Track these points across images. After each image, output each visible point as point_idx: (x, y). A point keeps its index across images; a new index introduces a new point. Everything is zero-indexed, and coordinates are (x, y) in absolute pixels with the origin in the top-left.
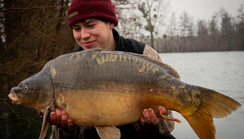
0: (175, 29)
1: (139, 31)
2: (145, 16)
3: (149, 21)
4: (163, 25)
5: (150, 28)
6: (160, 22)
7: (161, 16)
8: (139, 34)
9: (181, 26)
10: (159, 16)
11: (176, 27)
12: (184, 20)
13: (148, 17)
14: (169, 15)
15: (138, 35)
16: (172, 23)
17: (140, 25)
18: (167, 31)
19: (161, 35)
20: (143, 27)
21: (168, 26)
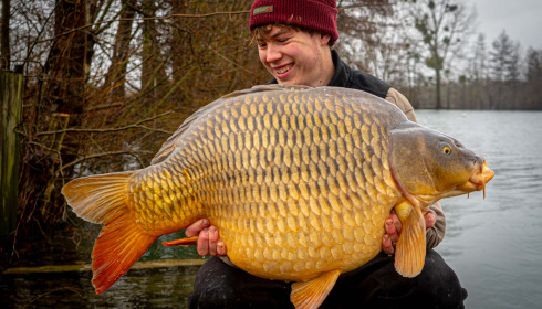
0: (483, 66)
1: (414, 67)
2: (427, 40)
3: (434, 49)
4: (461, 57)
5: (436, 63)
6: (454, 52)
7: (458, 40)
8: (415, 73)
9: (494, 60)
10: (453, 40)
11: (486, 63)
12: (500, 48)
13: (433, 42)
14: (473, 39)
15: (412, 75)
16: (477, 54)
17: (417, 57)
18: (468, 70)
19: (455, 77)
20: (422, 60)
21: (470, 60)
